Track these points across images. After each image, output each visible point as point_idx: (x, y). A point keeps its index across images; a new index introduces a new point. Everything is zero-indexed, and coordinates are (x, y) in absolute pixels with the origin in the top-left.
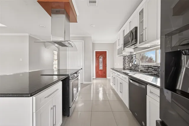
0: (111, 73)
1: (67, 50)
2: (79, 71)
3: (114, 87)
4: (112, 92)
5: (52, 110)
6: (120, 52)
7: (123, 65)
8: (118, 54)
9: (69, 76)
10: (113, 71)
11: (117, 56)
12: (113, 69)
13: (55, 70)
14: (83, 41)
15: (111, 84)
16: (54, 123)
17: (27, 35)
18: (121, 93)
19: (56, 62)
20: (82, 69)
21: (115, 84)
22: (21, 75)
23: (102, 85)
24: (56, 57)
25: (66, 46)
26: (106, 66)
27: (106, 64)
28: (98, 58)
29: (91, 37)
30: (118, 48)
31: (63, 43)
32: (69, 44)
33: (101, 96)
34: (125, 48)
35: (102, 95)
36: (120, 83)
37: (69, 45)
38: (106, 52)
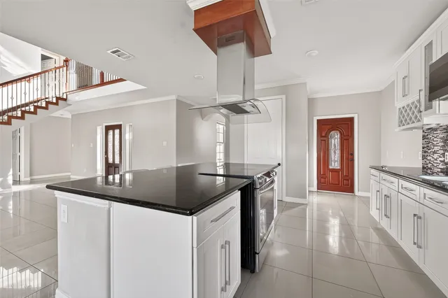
0: (372, 181)
1: (245, 122)
2: (276, 170)
3: (384, 223)
4: (374, 238)
5: (223, 250)
6: (408, 117)
7: (424, 157)
8: (401, 123)
9: (254, 181)
10: (383, 175)
11: (398, 129)
12: (381, 169)
13: (218, 165)
14: (284, 97)
15: (374, 213)
16: (227, 279)
17: (174, 97)
18: (419, 247)
19: (220, 149)
20: (279, 164)
21: (388, 214)
22: (165, 172)
23: (342, 213)
24: (221, 138)
25: (246, 112)
26: (353, 160)
27: (352, 154)
28: (326, 136)
29: (305, 84)
30: (400, 103)
31: (240, 105)
32: (254, 106)
33: (334, 241)
34: (435, 103)
35: (337, 239)
36: (415, 215)
37: (252, 109)
38: (352, 120)
